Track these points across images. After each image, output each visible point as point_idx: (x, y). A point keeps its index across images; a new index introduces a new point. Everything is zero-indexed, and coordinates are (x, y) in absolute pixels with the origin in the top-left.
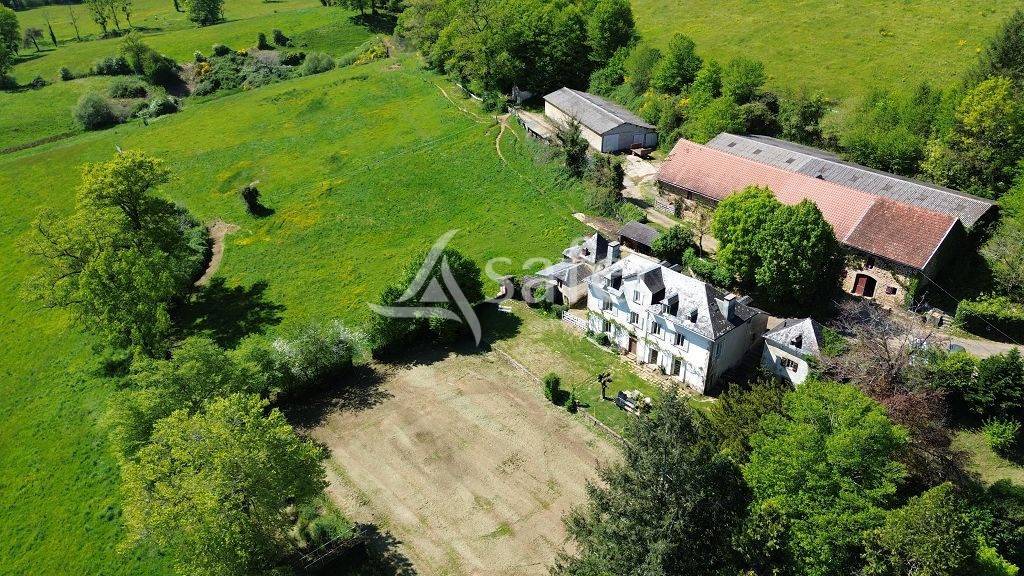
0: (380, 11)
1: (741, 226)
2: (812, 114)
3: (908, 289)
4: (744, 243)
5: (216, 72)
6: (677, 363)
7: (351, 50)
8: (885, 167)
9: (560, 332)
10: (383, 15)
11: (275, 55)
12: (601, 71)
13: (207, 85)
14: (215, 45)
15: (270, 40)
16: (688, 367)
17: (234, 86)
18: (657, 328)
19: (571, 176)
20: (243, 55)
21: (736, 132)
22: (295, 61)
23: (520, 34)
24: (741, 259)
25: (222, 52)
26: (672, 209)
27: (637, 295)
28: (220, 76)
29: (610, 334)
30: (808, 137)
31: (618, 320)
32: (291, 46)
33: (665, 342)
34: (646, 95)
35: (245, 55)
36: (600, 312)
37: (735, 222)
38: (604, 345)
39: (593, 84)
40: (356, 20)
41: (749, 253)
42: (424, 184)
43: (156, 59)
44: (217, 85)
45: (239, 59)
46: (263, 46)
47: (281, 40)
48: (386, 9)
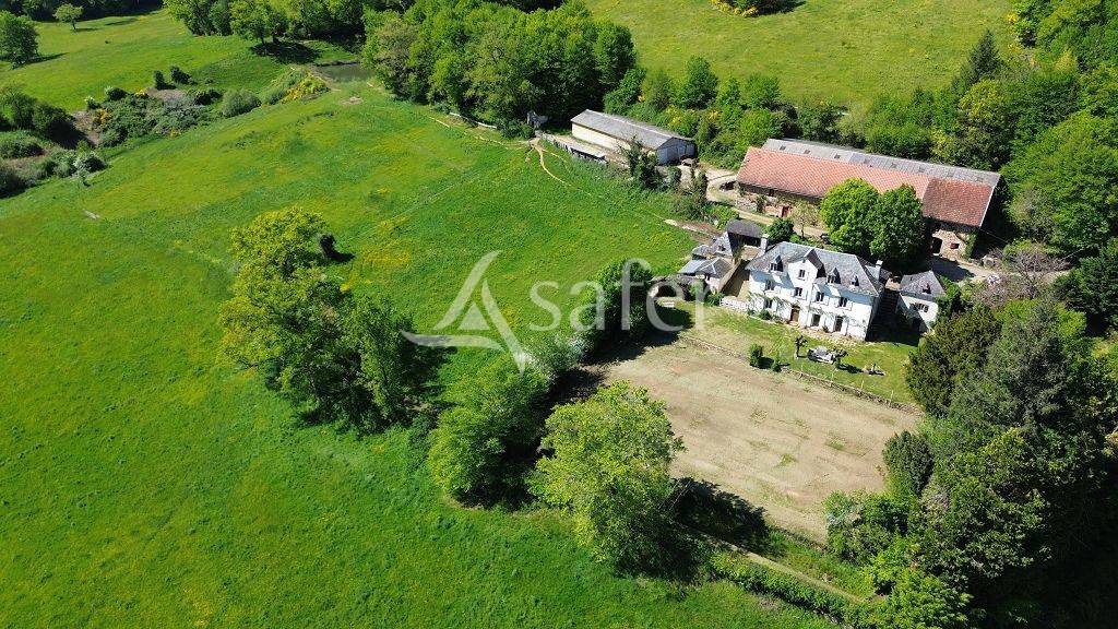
0: (281, 39)
1: (853, 210)
2: (828, 118)
3: (968, 243)
4: (857, 223)
5: (119, 119)
6: (839, 322)
7: (267, 83)
8: (905, 153)
9: (726, 316)
10: (286, 44)
11: (180, 94)
12: (615, 92)
13: (112, 134)
14: (109, 89)
15: (168, 78)
16: (851, 322)
17: (145, 133)
18: (820, 297)
19: (643, 189)
20: (142, 97)
21: (778, 137)
22: (205, 100)
23: (535, 63)
24: (855, 236)
25: (117, 95)
26: (754, 206)
27: (802, 273)
28: (125, 122)
29: (772, 310)
30: (826, 136)
31: (781, 297)
32: (194, 83)
33: (830, 307)
34: (668, 111)
35: (146, 97)
36: (762, 293)
37: (847, 207)
38: (768, 319)
39: (608, 105)
40: (259, 50)
41: (861, 230)
42: (496, 212)
43: (49, 111)
44: (123, 133)
45: (140, 102)
46: (161, 85)
47: (181, 78)
48: (287, 36)
